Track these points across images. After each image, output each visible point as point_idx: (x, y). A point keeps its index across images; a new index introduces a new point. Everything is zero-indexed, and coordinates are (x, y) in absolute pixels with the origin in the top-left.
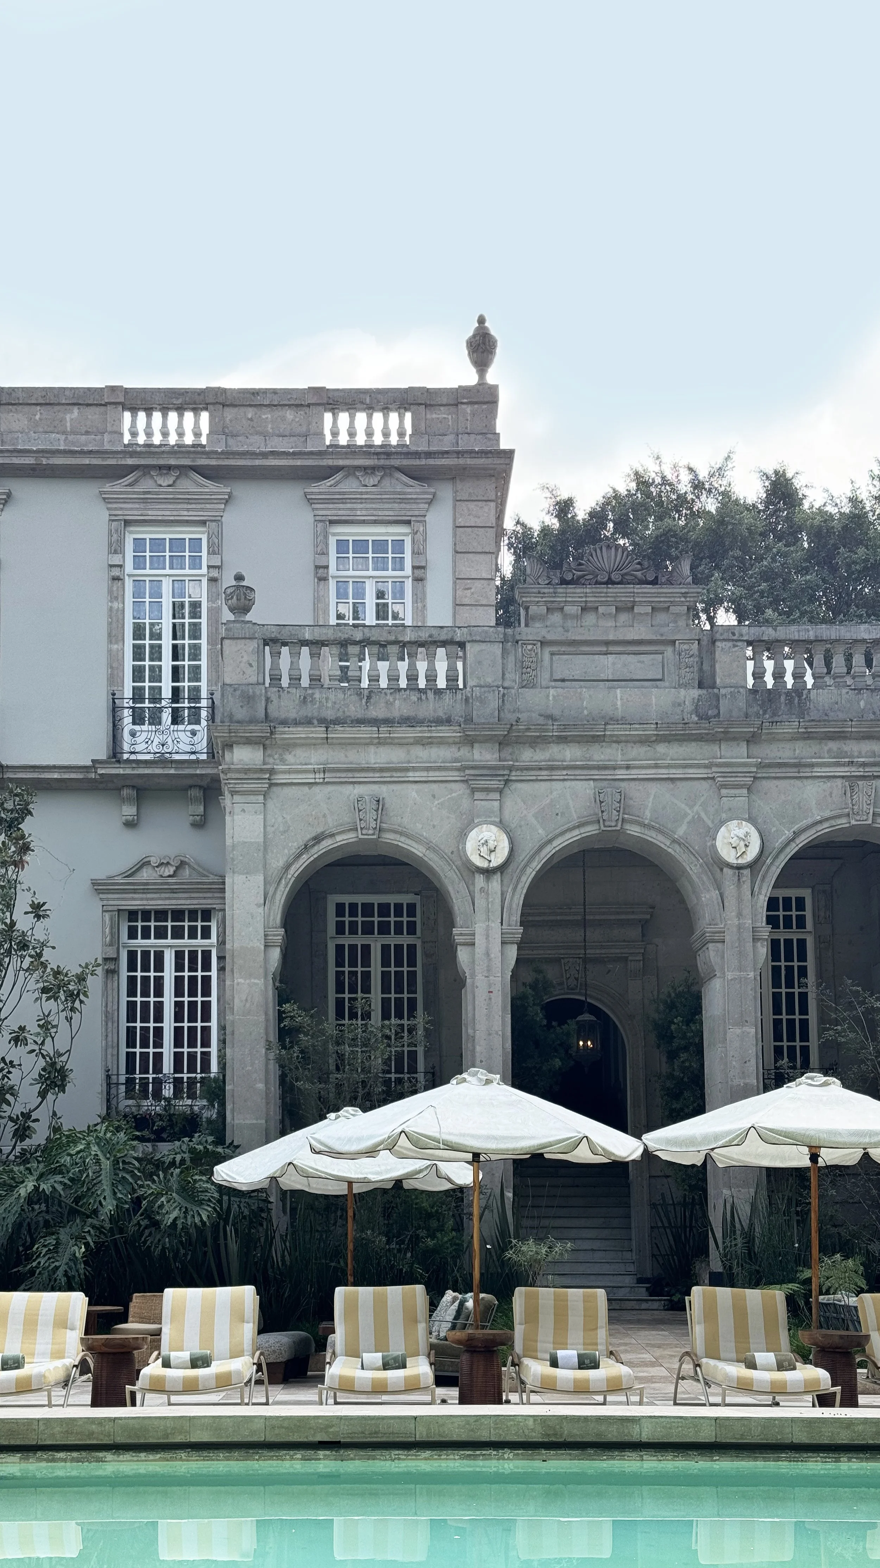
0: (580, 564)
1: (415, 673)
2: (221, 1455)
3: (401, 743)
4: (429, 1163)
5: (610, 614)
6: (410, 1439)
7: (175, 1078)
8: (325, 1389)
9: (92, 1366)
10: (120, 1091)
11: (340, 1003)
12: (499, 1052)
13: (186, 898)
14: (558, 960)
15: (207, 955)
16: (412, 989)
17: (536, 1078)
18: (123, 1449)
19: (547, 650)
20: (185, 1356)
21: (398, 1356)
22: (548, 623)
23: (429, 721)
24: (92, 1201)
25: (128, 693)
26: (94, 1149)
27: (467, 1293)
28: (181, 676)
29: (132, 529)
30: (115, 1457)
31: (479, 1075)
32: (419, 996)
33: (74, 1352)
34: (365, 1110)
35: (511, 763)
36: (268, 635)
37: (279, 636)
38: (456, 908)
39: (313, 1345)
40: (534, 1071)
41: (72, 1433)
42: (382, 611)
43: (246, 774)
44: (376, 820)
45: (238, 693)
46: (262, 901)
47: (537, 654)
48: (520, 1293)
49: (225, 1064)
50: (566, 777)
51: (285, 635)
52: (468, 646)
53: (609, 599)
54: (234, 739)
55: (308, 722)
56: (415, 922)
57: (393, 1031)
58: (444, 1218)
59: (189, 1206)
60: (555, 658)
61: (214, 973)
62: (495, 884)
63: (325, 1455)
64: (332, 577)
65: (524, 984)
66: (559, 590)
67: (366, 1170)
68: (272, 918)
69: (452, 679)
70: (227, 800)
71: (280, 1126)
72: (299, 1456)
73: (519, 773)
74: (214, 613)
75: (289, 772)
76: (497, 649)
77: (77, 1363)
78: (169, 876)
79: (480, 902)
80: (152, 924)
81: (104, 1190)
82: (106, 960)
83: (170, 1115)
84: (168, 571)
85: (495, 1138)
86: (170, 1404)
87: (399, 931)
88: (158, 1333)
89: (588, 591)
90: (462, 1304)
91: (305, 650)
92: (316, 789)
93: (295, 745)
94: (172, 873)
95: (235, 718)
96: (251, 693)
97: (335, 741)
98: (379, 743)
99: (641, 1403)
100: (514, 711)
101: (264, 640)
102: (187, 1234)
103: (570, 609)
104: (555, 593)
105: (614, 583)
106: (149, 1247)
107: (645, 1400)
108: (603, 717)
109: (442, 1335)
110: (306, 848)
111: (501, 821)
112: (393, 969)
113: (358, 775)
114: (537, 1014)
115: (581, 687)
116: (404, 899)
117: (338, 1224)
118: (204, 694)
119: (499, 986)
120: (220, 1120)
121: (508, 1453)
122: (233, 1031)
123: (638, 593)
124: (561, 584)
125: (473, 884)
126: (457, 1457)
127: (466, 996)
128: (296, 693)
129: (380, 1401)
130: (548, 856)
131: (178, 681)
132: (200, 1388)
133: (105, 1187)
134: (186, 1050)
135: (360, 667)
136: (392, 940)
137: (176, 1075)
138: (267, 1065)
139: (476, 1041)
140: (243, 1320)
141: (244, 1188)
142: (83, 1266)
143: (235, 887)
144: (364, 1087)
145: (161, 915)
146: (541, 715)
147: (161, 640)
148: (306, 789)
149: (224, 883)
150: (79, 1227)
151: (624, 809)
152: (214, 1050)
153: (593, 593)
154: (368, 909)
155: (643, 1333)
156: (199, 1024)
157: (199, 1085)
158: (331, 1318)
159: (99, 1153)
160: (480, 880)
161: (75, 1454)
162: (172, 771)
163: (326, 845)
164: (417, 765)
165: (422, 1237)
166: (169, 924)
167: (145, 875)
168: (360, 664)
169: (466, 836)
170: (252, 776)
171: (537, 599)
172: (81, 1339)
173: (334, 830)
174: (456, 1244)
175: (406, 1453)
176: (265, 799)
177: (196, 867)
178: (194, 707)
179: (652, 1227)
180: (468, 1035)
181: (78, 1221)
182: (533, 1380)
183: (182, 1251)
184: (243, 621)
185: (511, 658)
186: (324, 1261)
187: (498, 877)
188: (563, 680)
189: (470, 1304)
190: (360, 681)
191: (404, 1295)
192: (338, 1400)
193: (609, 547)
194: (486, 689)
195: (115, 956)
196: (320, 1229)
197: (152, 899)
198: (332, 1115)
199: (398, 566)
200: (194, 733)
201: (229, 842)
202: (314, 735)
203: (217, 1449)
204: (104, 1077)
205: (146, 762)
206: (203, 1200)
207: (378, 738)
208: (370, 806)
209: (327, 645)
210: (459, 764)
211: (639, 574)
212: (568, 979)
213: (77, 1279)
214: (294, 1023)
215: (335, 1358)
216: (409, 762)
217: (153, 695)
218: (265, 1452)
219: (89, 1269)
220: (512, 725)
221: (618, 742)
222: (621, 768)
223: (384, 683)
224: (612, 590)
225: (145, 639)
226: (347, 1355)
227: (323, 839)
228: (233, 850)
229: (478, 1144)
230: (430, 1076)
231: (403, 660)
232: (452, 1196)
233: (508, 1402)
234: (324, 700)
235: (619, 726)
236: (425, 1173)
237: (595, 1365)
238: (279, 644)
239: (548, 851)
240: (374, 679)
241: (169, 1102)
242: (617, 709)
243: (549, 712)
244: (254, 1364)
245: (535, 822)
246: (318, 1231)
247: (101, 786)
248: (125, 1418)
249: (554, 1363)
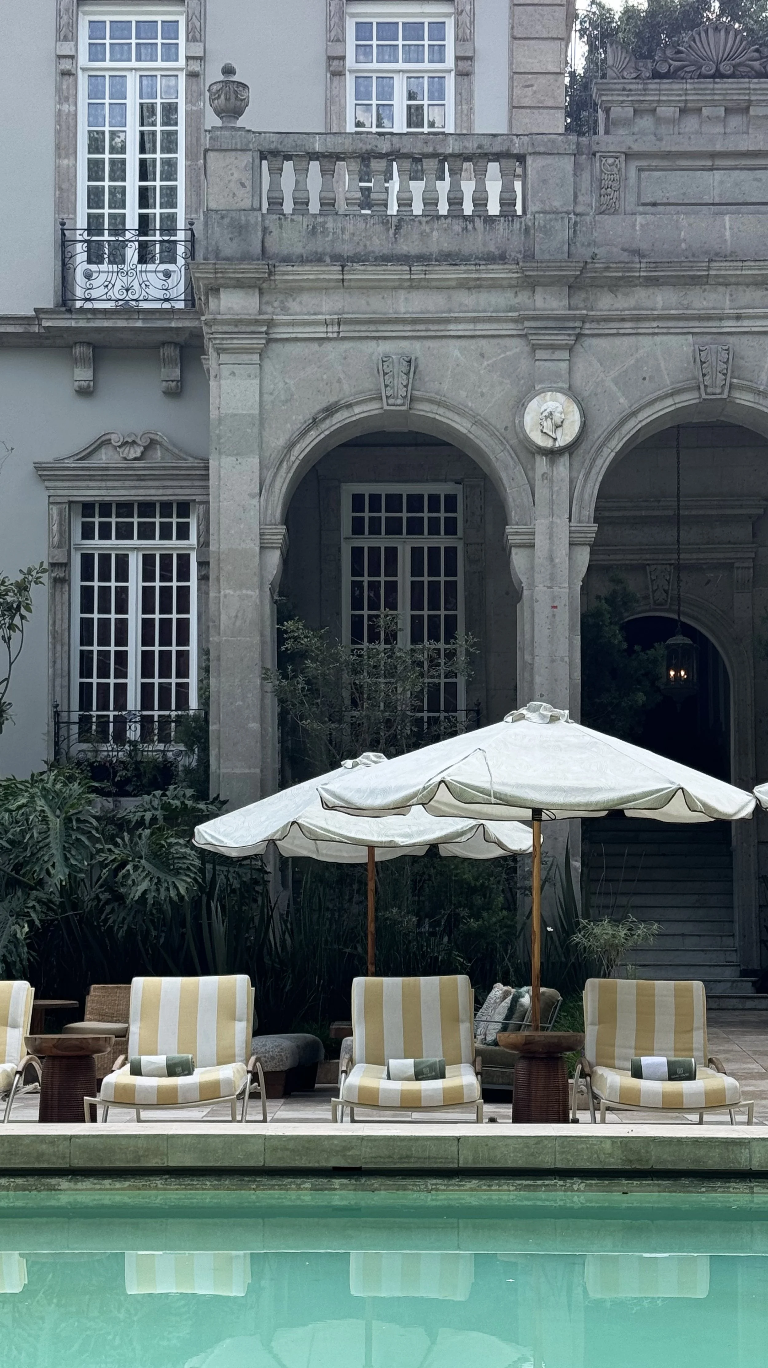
0: (680, 52)
1: (459, 196)
2: (208, 1183)
3: (442, 287)
4: (473, 822)
5: (718, 117)
6: (451, 1166)
7: (142, 716)
8: (340, 1103)
9: (40, 1073)
10: (72, 733)
11: (357, 623)
12: (566, 684)
13: (158, 488)
14: (643, 567)
15: (184, 560)
16: (451, 603)
17: (613, 717)
18: (82, 1175)
19: (633, 166)
20: (161, 1060)
21: (435, 1063)
22: (636, 130)
23: (477, 258)
24: (37, 868)
25: (82, 222)
26: (40, 803)
27: (521, 987)
28: (151, 201)
29: (86, 8)
30: (72, 1185)
31: (542, 711)
32: (460, 613)
33: (16, 1055)
34: (390, 756)
35: (584, 312)
36: (266, 146)
37: (280, 148)
38: (511, 500)
39: (323, 1051)
40: (610, 709)
41: (16, 1154)
42: (415, 117)
43: (236, 326)
44: (406, 386)
45: (226, 221)
46: (257, 490)
47: (619, 170)
48: (592, 984)
49: (208, 698)
50: (656, 331)
51: (288, 145)
52: (529, 160)
53: (716, 97)
54: (221, 281)
55: (318, 259)
56: (455, 519)
57: (426, 656)
58: (491, 892)
59: (162, 876)
60: (644, 175)
61: (193, 584)
62: (562, 468)
63: (341, 1185)
64: (350, 71)
65: (598, 597)
66: (650, 86)
67: (393, 832)
68: (269, 512)
69: (507, 202)
70: (211, 361)
71: (278, 777)
72: (308, 1185)
73: (594, 325)
74: (194, 119)
75: (293, 324)
76: (567, 164)
77: (20, 1069)
78: (136, 459)
79: (542, 492)
80: (113, 520)
81: (52, 855)
82: (53, 565)
83: (137, 763)
84: (134, 64)
85: (563, 790)
86: (139, 1120)
87: (434, 530)
88: (123, 1034)
89: (689, 86)
90: (515, 1000)
91: (315, 166)
92: (328, 346)
93: (301, 290)
94: (138, 454)
95: (222, 255)
96: (243, 222)
97: (352, 284)
98: (411, 287)
99: (749, 1123)
100: (589, 245)
101: (261, 152)
102: (160, 911)
103: (665, 111)
104: (645, 90)
105: (723, 76)
106: (111, 928)
107: (754, 1120)
108: (706, 253)
109: (490, 1038)
110: (315, 422)
111: (570, 388)
112: (426, 579)
113: (383, 328)
114: (614, 635)
115: (678, 213)
116: (442, 489)
117: (354, 900)
118: (181, 223)
119: (565, 600)
120: (202, 768)
121: (578, 1184)
122: (219, 656)
123: (754, 89)
124: (653, 78)
125: (533, 469)
126: (512, 1188)
127: (523, 613)
128: (303, 222)
129: (409, 1119)
130: (632, 433)
131: (147, 207)
132: (180, 1101)
133: (54, 851)
134: (156, 681)
135: (387, 189)
136: (426, 542)
137: (145, 713)
138: (262, 700)
139: (535, 669)
140: (233, 1017)
141: (234, 854)
142: (26, 949)
143: (222, 473)
144: (389, 727)
145: (125, 508)
146: (624, 250)
147: (125, 153)
148: (315, 346)
149: (207, 468)
150: (22, 900)
151: (733, 372)
152: (193, 680)
153: (694, 89)
154: (394, 502)
155: (749, 1038)
156: (174, 648)
157: (173, 725)
158: (347, 1017)
159: (46, 808)
160: (542, 464)
161: (20, 1181)
162: (139, 324)
163: (341, 418)
164: (461, 315)
165: (463, 917)
166: (136, 520)
167: (104, 457)
168: (386, 185)
169: (524, 406)
170: (244, 329)
171: (621, 98)
172: (26, 1039)
173: (352, 400)
174: (506, 926)
175: (446, 1182)
176: (261, 359)
177: (170, 447)
178: (168, 241)
179: (760, 906)
180: (524, 662)
181: (19, 893)
182: (610, 1094)
183: (154, 933)
184: (233, 128)
185: (586, 176)
186: (336, 946)
187: (565, 459)
188: (654, 204)
189: (526, 1000)
190: (386, 206)
191: (442, 987)
192: (356, 1118)
193: (716, 29)
194: (552, 216)
195: (65, 561)
196: (331, 906)
197: (114, 488)
198: (348, 763)
199: (436, 57)
200: (167, 274)
201: (214, 414)
202: (327, 277)
203: (203, 1175)
204: (51, 713)
205: (105, 311)
206: (181, 868)
207: (410, 279)
208: (399, 368)
209: (343, 159)
210: (516, 314)
211: (756, 64)
212: (654, 592)
213: (18, 966)
214: (299, 646)
215: (353, 1065)
216: (450, 311)
217: (115, 224)
218: (264, 1180)
219: (34, 954)
220: (586, 262)
221: (726, 285)
222: (729, 318)
223: (418, 208)
224: (721, 85)
225: (103, 153)
226: (368, 1062)
227: (337, 411)
228: (220, 424)
229: (539, 798)
230: (473, 714)
231: (443, 179)
232: (502, 866)
233: (576, 1121)
234: (339, 231)
235: (728, 264)
236: (469, 836)
237: (690, 1076)
238: (280, 158)
239: (632, 427)
240: (405, 203)
241: (135, 746)
242: (725, 241)
243: (634, 246)
244: (248, 1072)
245: (614, 388)
246: (328, 909)
247: (47, 342)
248: (84, 1136)
249: (637, 1073)
